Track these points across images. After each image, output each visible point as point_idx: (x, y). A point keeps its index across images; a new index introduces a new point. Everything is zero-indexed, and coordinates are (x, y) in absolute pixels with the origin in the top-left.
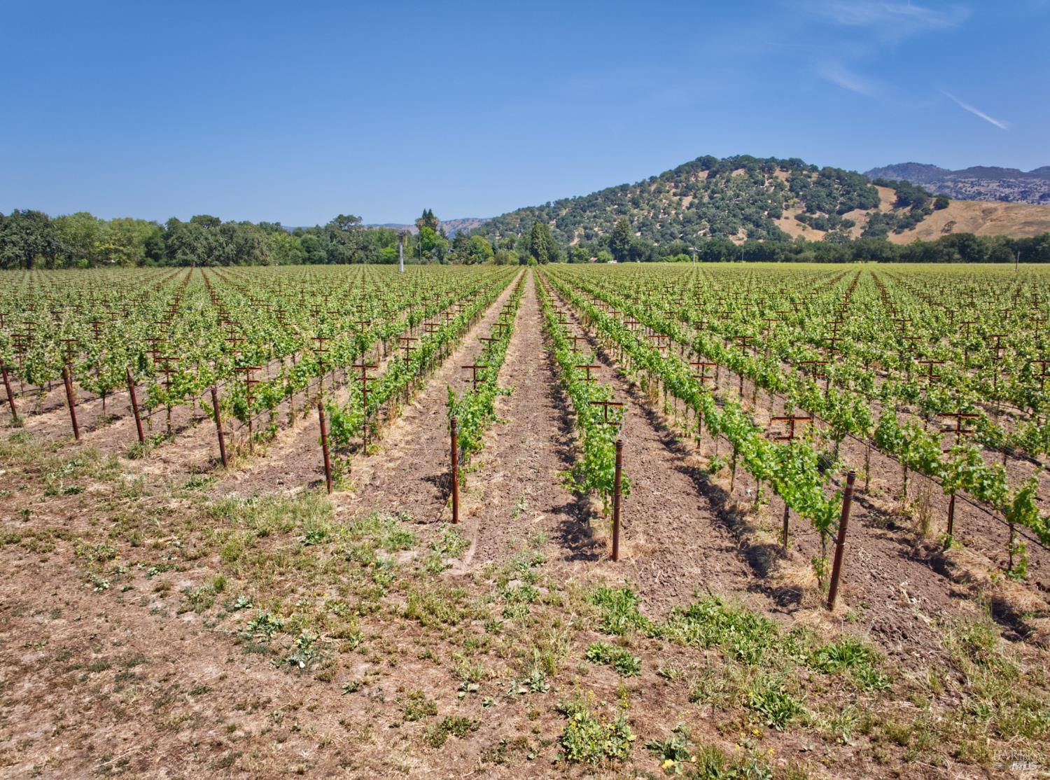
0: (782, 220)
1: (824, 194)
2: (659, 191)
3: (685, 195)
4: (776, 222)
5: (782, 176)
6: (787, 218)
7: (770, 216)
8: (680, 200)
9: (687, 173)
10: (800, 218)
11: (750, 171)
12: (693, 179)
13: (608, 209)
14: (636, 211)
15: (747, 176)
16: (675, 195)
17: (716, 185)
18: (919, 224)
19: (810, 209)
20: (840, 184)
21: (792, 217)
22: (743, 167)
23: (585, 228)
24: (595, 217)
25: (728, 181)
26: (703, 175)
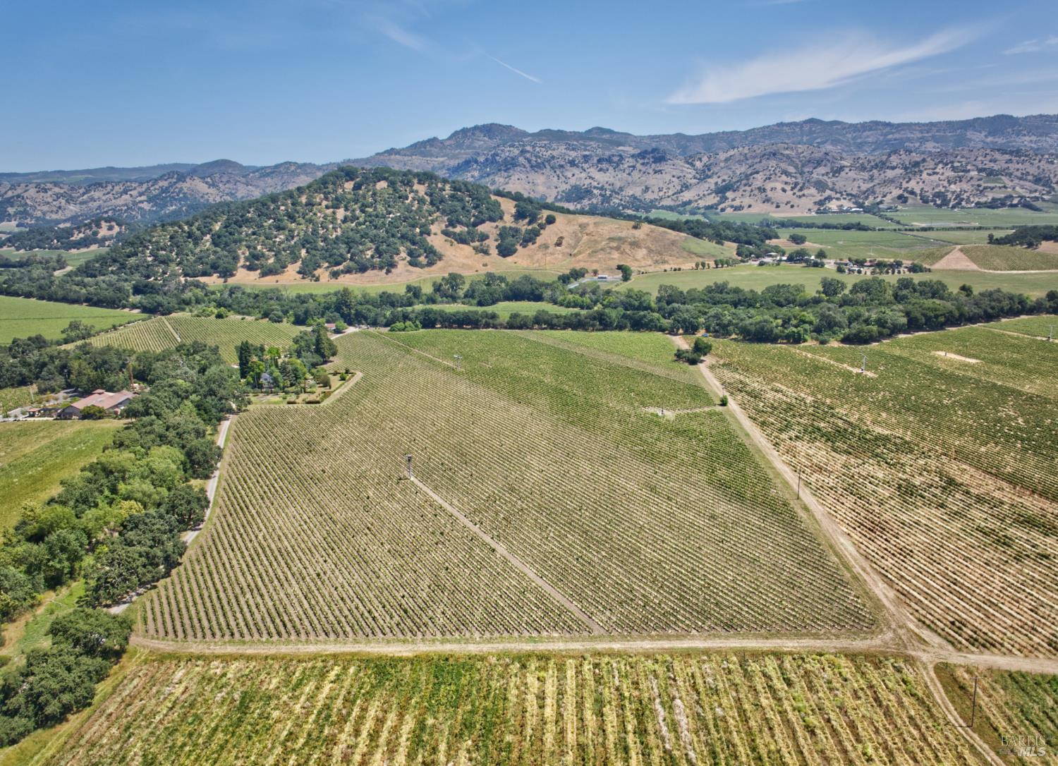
0: (432, 236)
1: (459, 208)
2: (310, 204)
3: (337, 208)
4: (429, 239)
5: (421, 189)
6: (435, 234)
7: (421, 233)
8: (334, 213)
9: (334, 184)
10: (445, 233)
11: (392, 184)
12: (340, 191)
13: (265, 224)
14: (293, 226)
15: (391, 190)
16: (327, 207)
17: (364, 197)
18: (538, 238)
19: (452, 223)
20: (470, 196)
21: (439, 232)
22: (385, 179)
23: (248, 247)
24: (254, 234)
25: (374, 194)
26: (349, 186)
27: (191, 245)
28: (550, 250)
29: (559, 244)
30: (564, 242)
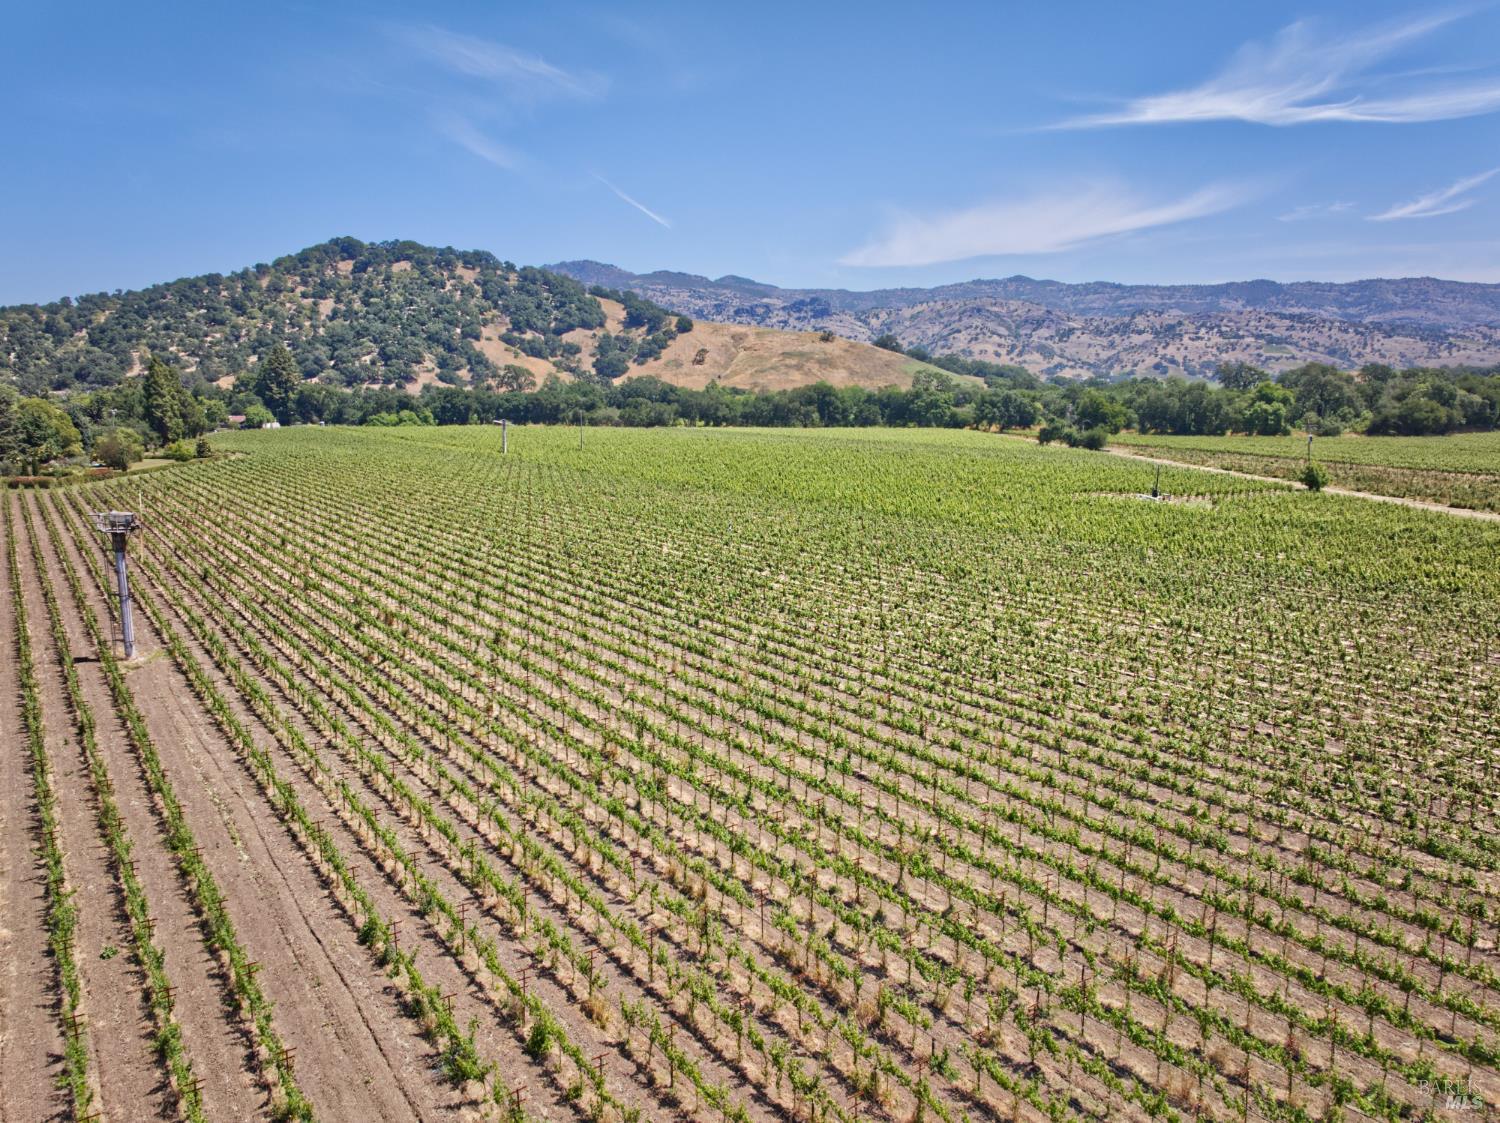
0: (483, 341)
1: (532, 307)
2: (275, 289)
3: (322, 298)
4: (477, 345)
5: (469, 276)
6: (489, 339)
7: (465, 335)
8: (315, 304)
9: (319, 261)
10: (507, 339)
11: (420, 264)
12: (329, 273)
13: (189, 314)
14: (241, 320)
15: (416, 274)
16: (304, 295)
17: (370, 282)
18: (664, 352)
19: (517, 327)
20: (550, 291)
21: (495, 338)
22: (408, 258)
23: (153, 347)
24: (167, 328)
25: (388, 278)
26: (346, 267)
27: (48, 344)
28: (684, 369)
29: (699, 361)
30: (707, 359)
